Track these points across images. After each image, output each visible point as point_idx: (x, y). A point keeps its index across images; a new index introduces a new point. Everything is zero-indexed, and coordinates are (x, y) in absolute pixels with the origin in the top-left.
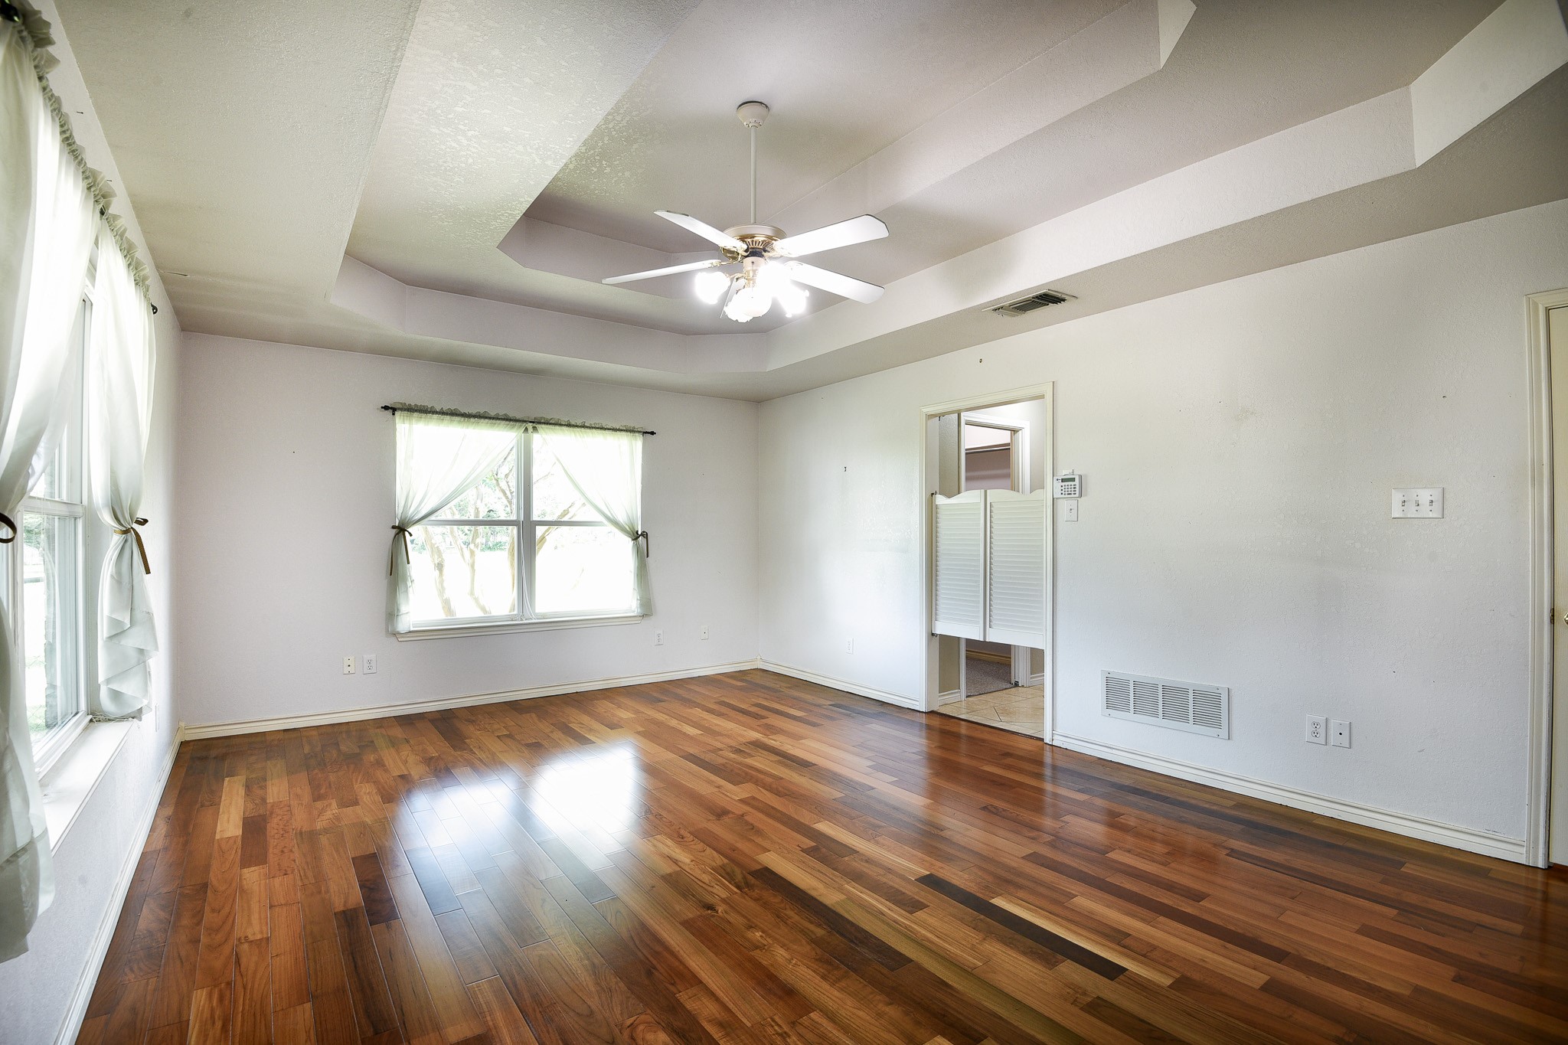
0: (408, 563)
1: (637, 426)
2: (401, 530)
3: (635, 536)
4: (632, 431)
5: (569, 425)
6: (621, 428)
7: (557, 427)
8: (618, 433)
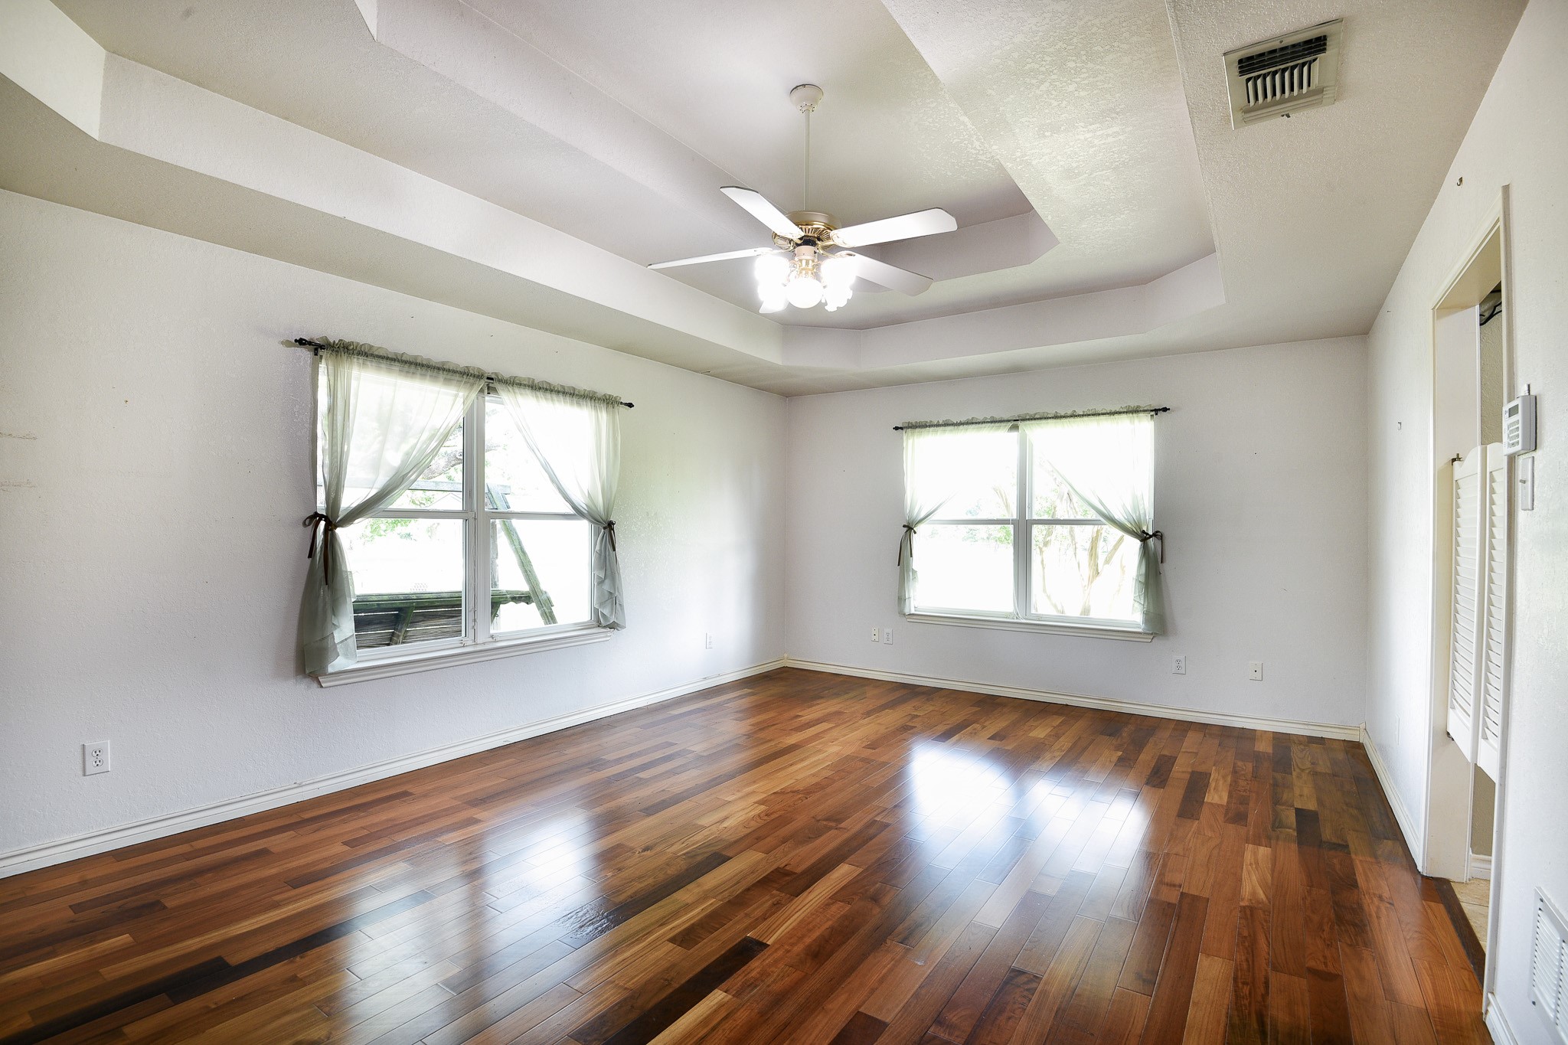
0: (911, 556)
1: (1143, 405)
2: (909, 528)
3: (1144, 537)
4: (1135, 411)
5: (1056, 417)
6: (1122, 410)
7: (1044, 421)
8: (1116, 416)
